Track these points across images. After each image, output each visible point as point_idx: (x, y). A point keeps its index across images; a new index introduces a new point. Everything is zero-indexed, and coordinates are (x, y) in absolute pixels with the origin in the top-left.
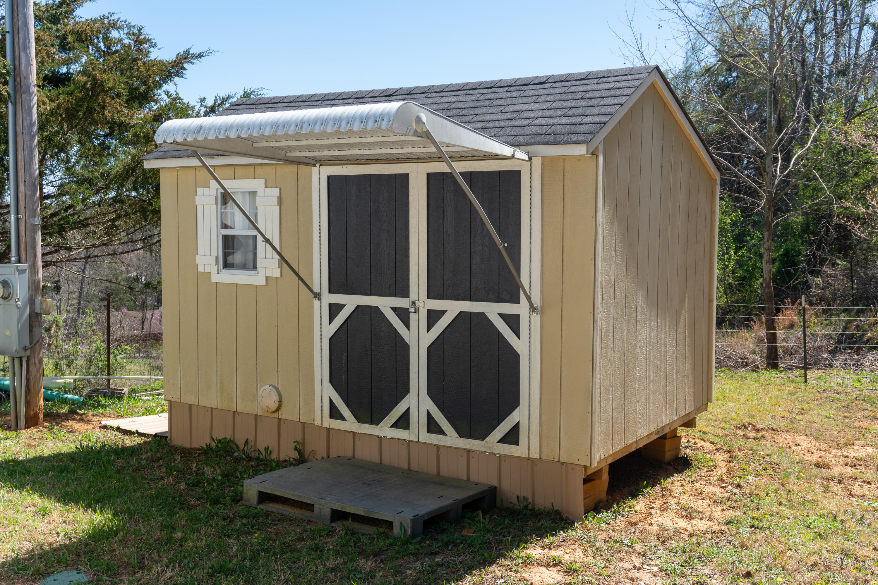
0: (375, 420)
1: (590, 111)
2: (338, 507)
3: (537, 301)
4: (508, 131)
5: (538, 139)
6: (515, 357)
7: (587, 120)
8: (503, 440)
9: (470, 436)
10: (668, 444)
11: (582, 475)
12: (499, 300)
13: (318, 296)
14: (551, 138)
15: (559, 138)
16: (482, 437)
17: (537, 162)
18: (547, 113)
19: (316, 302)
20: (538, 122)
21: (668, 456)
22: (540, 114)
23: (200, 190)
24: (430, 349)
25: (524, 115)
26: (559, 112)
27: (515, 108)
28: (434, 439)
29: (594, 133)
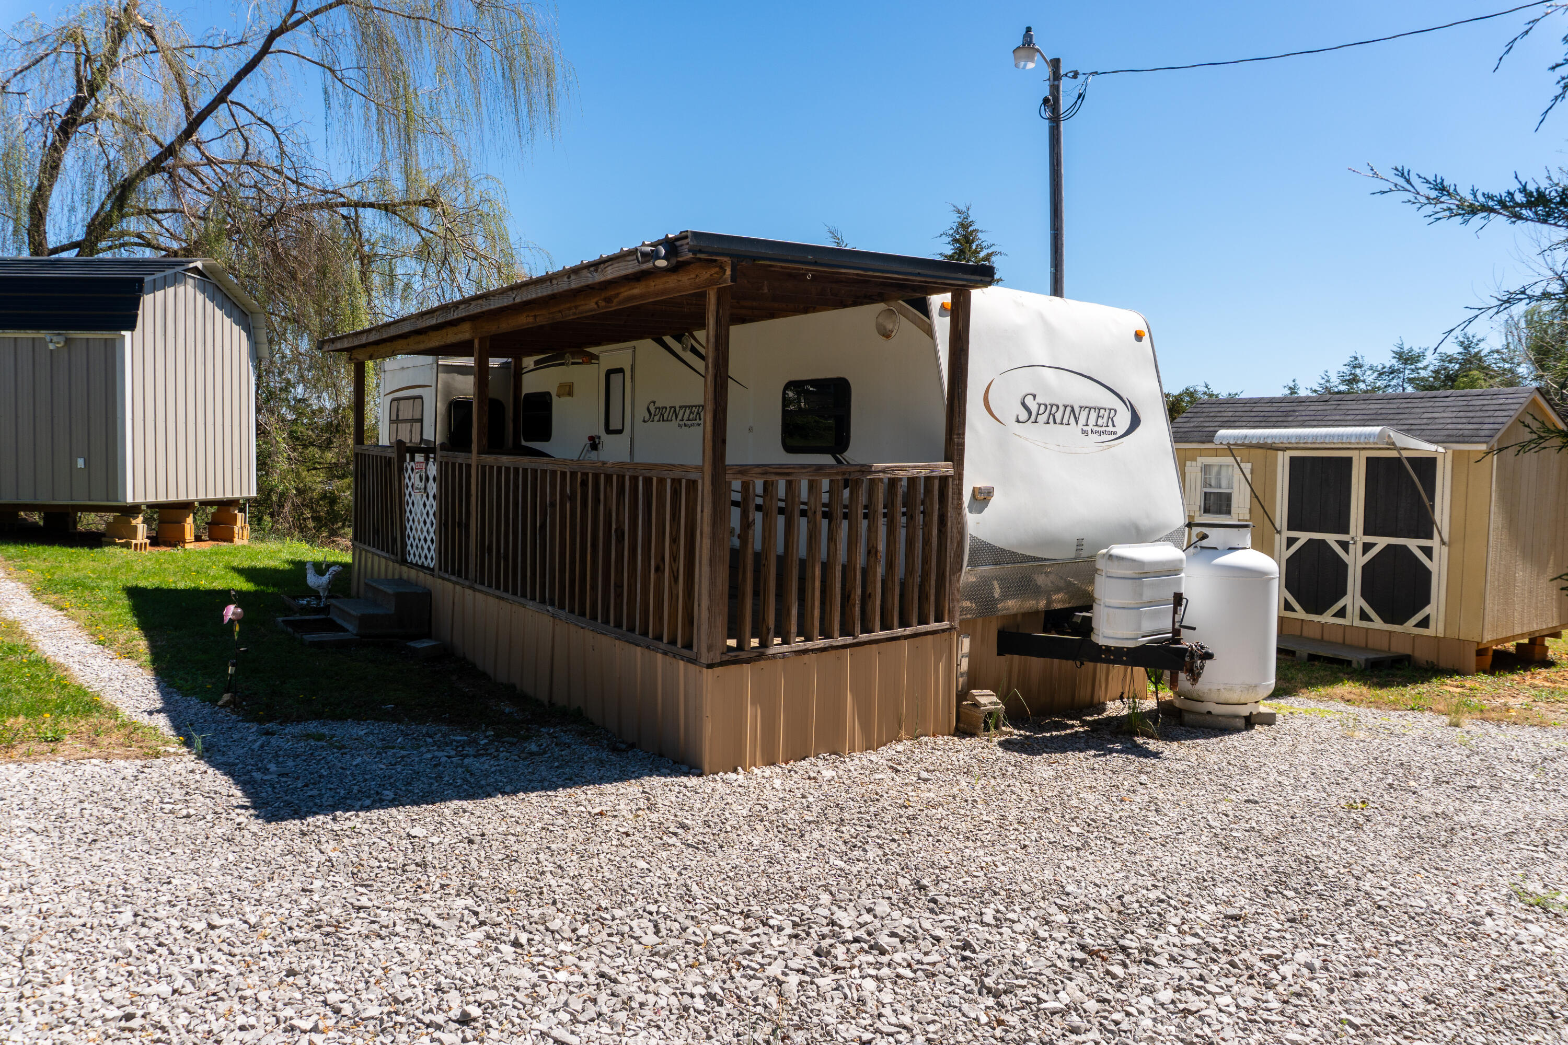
0: (1320, 611)
1: (1487, 420)
2: (1312, 652)
3: (1446, 537)
4: (1428, 433)
5: (1451, 439)
6: (1428, 573)
7: (1486, 426)
8: (1418, 625)
9: (1393, 622)
10: (1537, 649)
11: (1474, 648)
12: (1417, 537)
13: (1279, 532)
14: (1461, 439)
15: (1466, 439)
16: (1401, 623)
17: (1450, 453)
18: (1455, 420)
19: (1277, 536)
20: (1450, 426)
21: (1537, 657)
22: (1449, 421)
23: (1188, 463)
24: (1364, 567)
25: (1437, 421)
26: (1464, 420)
27: (1430, 415)
28: (1365, 624)
29: (1491, 436)
